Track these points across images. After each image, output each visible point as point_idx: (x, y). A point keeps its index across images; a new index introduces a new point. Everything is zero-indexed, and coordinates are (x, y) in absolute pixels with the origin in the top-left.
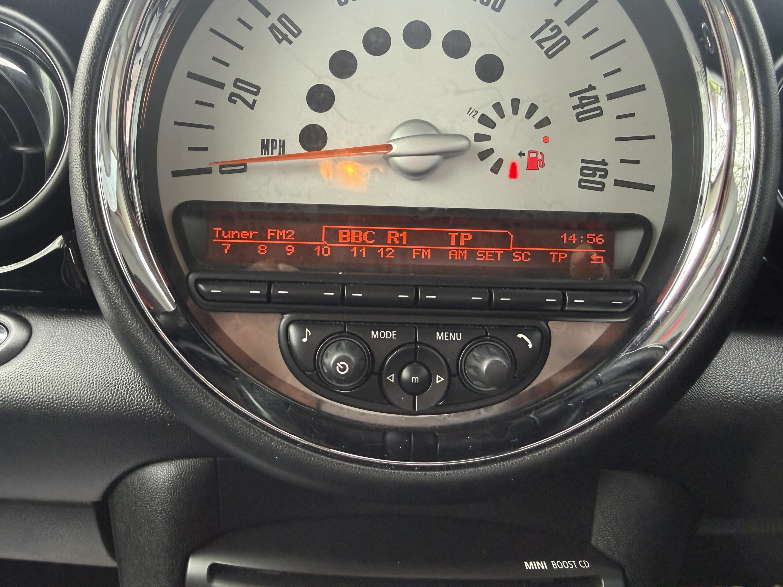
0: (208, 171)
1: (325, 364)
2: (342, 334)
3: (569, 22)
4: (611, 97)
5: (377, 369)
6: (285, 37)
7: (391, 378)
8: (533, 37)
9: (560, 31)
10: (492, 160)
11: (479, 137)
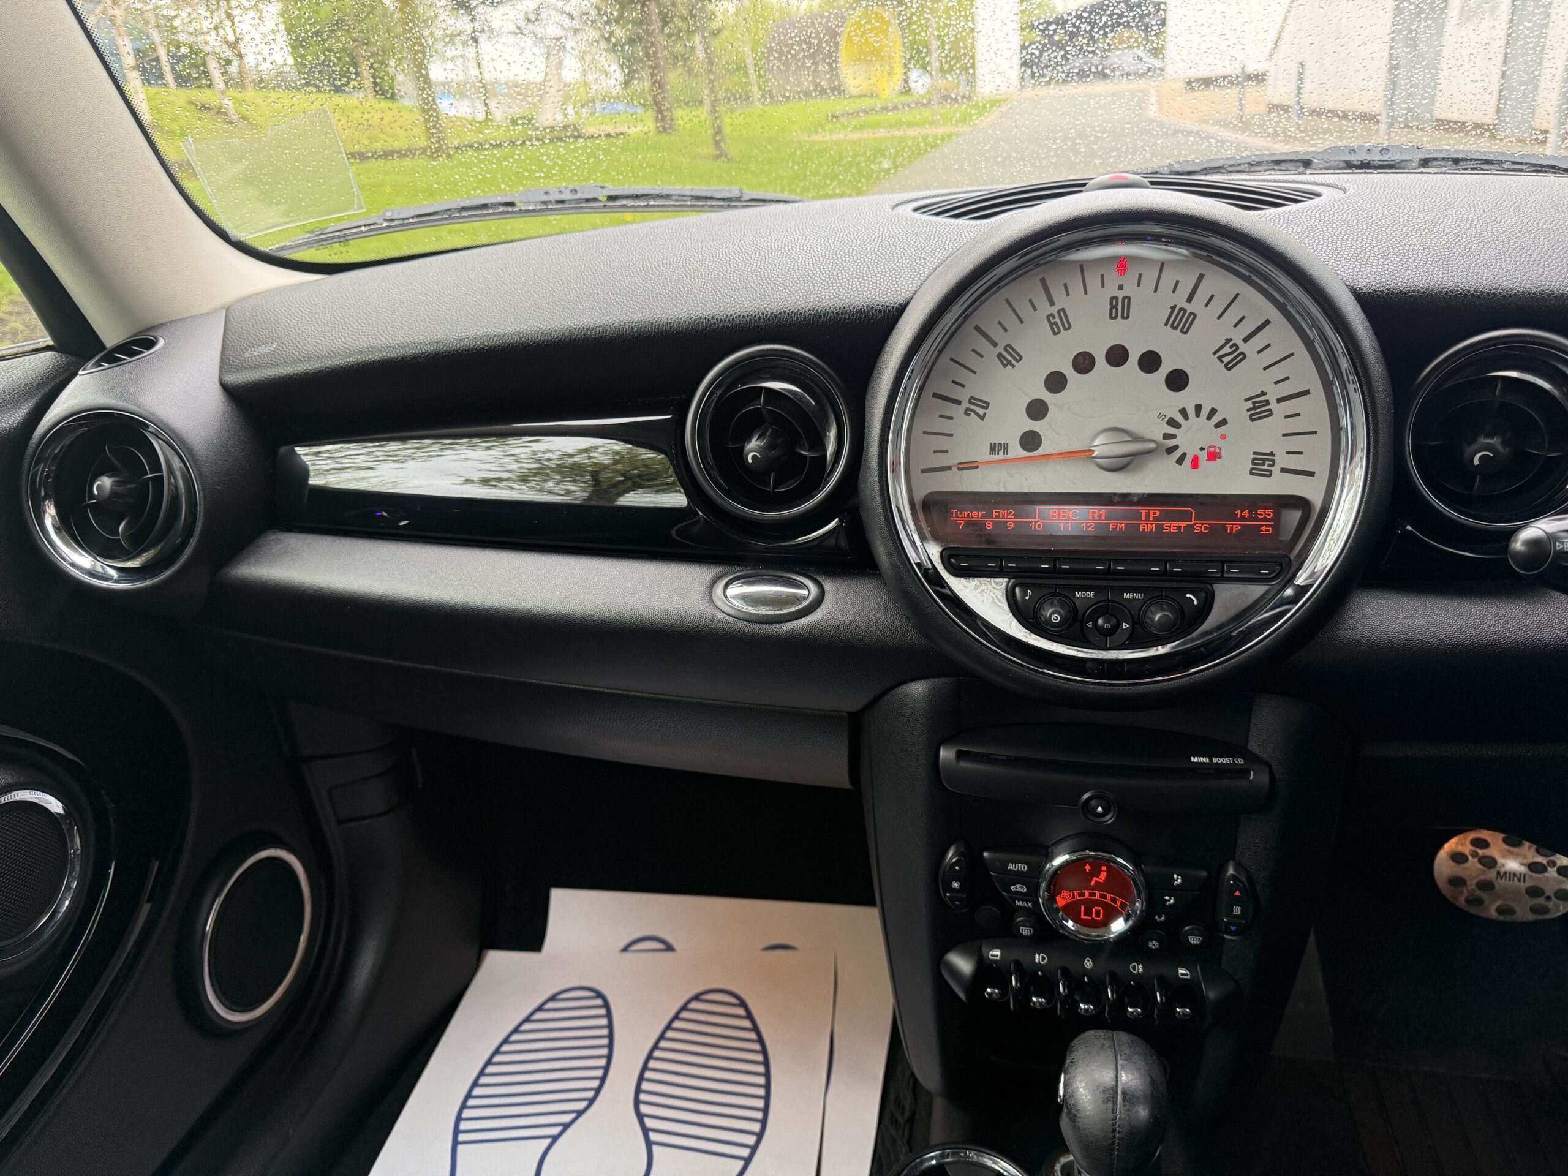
0: (949, 468)
1: (1042, 615)
2: (1054, 594)
3: (1246, 340)
4: (1279, 400)
5: (1079, 618)
6: (1009, 363)
7: (1090, 625)
8: (1215, 353)
9: (1238, 348)
10: (1177, 454)
11: (1167, 436)
